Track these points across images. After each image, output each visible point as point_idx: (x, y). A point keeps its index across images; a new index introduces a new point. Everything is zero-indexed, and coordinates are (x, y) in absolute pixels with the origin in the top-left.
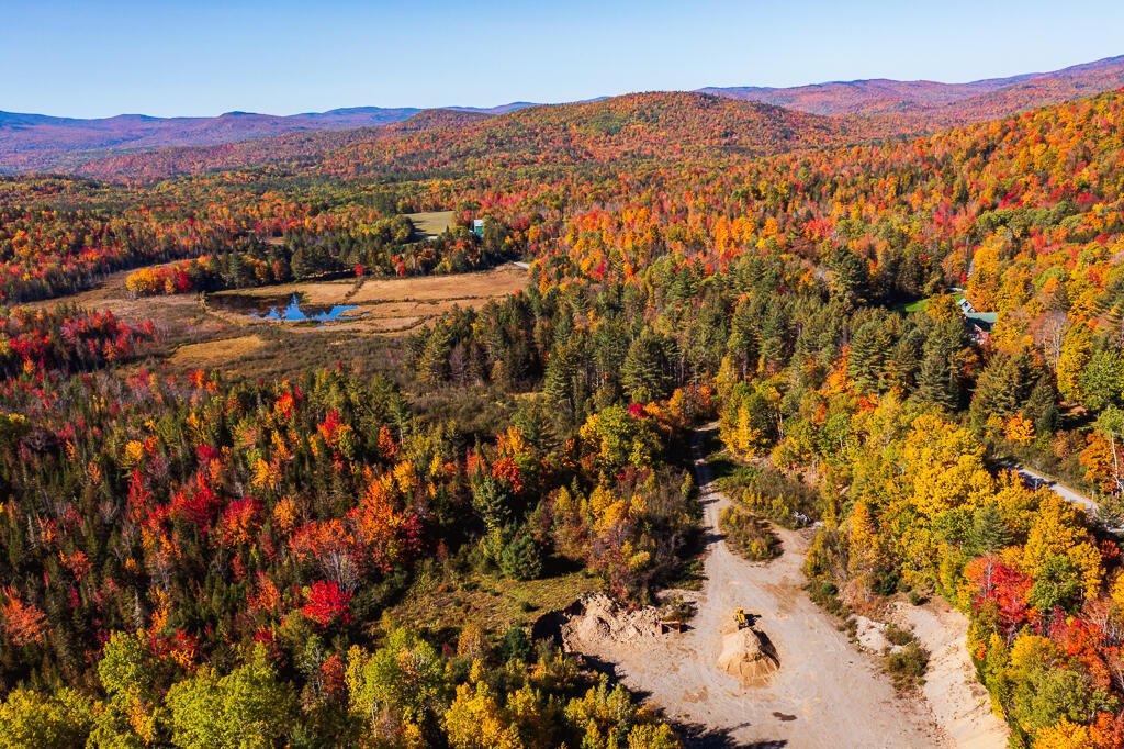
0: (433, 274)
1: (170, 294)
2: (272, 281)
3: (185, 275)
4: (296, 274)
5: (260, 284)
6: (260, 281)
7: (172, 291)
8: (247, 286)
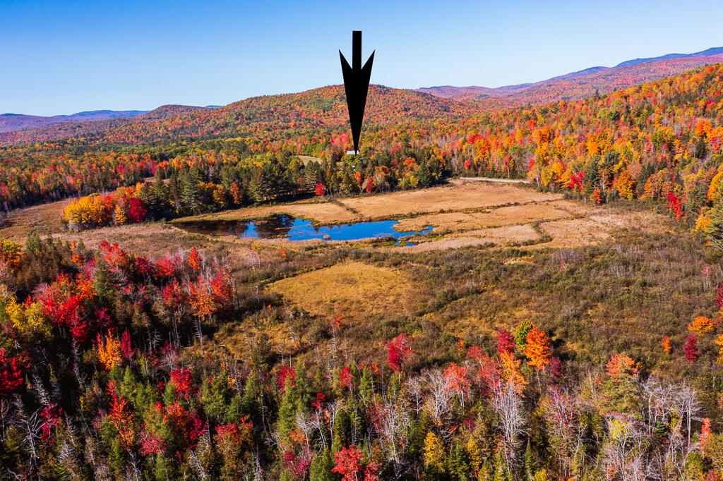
0: (400, 189)
1: (119, 225)
2: (232, 206)
3: (138, 202)
4: (257, 197)
5: (219, 209)
6: (218, 205)
7: (122, 221)
8: (204, 211)
